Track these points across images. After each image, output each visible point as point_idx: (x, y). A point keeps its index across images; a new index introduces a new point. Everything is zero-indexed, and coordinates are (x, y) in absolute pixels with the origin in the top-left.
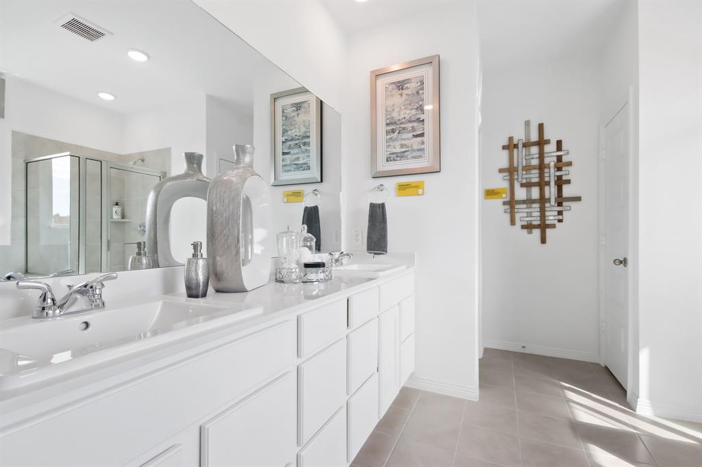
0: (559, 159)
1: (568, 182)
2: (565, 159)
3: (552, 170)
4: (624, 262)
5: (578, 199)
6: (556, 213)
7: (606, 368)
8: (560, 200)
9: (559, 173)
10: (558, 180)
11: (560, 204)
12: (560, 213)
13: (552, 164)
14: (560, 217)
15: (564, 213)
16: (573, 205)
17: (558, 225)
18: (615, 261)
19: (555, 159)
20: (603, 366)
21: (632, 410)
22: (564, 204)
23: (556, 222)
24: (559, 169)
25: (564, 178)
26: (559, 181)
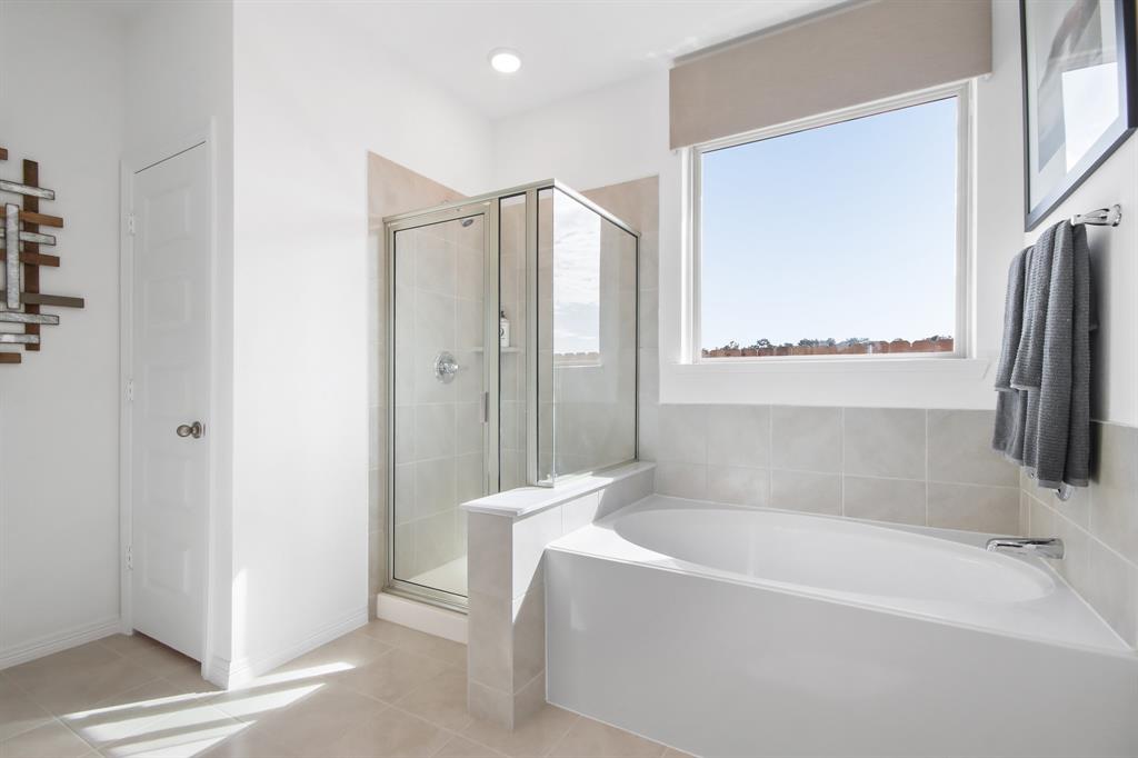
0: (31, 204)
1: (54, 262)
2: (45, 208)
3: (13, 226)
4: (195, 430)
5: (78, 303)
6: (21, 329)
7: (139, 635)
8: (31, 299)
9: (27, 237)
10: (26, 250)
11: (31, 309)
12: (32, 329)
13: (12, 211)
14: (33, 339)
15: (43, 329)
16: (65, 314)
17: (26, 355)
18: (180, 429)
19: (19, 201)
20: (131, 633)
21: (218, 689)
22: (44, 309)
23: (21, 349)
24: (30, 227)
25: (43, 250)
26: (32, 256)
